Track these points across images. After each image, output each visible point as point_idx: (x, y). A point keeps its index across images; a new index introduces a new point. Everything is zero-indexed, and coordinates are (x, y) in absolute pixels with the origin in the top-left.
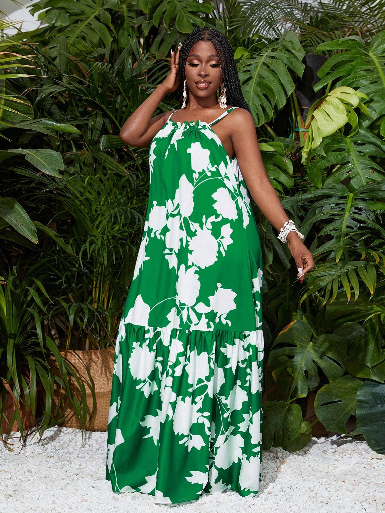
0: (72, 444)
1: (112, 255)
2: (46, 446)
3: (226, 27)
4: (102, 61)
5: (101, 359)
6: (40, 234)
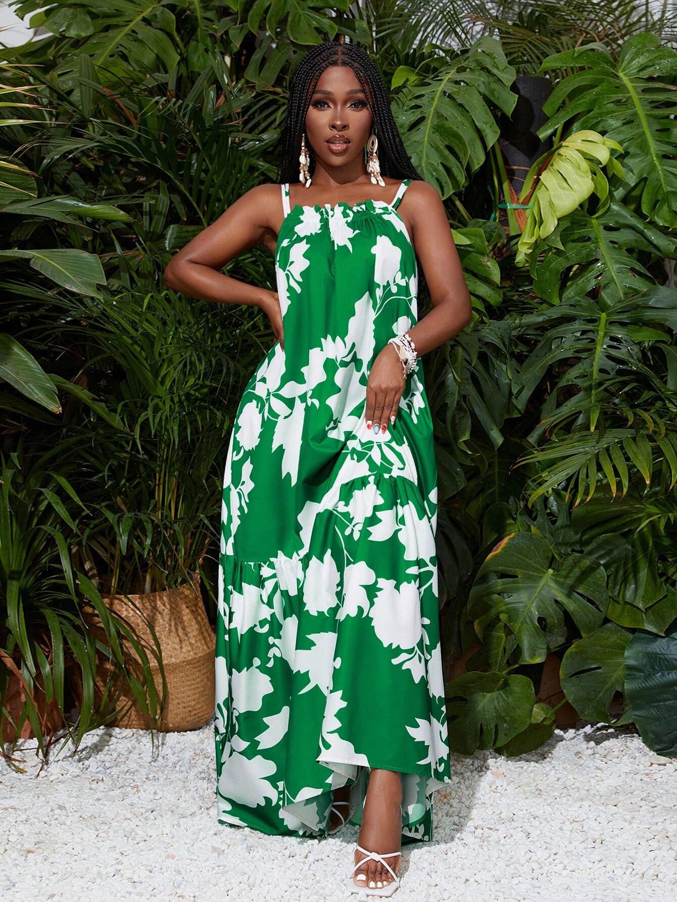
0: (134, 756)
1: (186, 427)
2: (86, 763)
3: (372, 34)
4: (165, 95)
5: (168, 606)
6: (63, 396)
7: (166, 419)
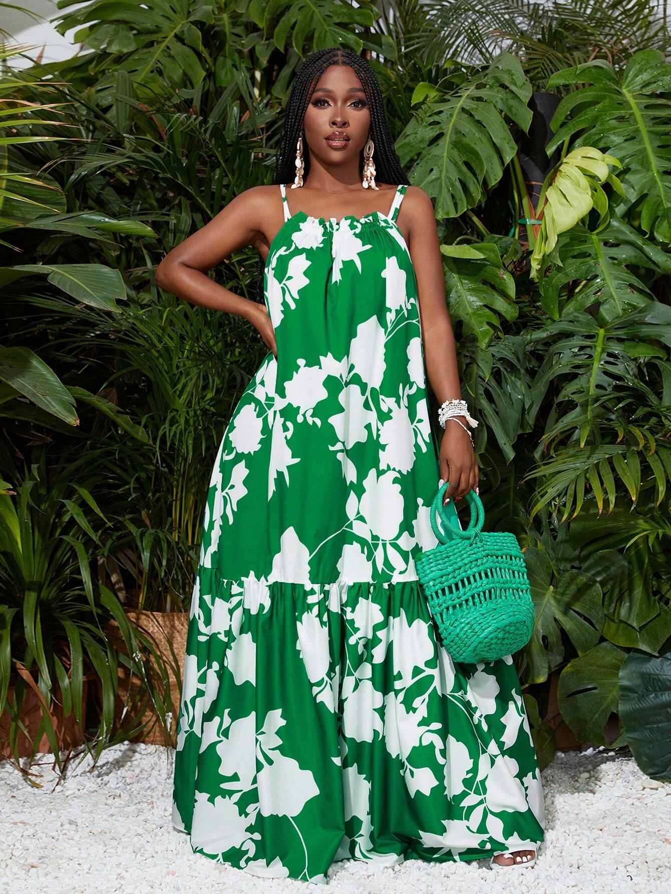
0: (155, 773)
1: (201, 443)
2: (106, 778)
3: (401, 49)
4: (187, 111)
6: (82, 407)
7: (181, 433)
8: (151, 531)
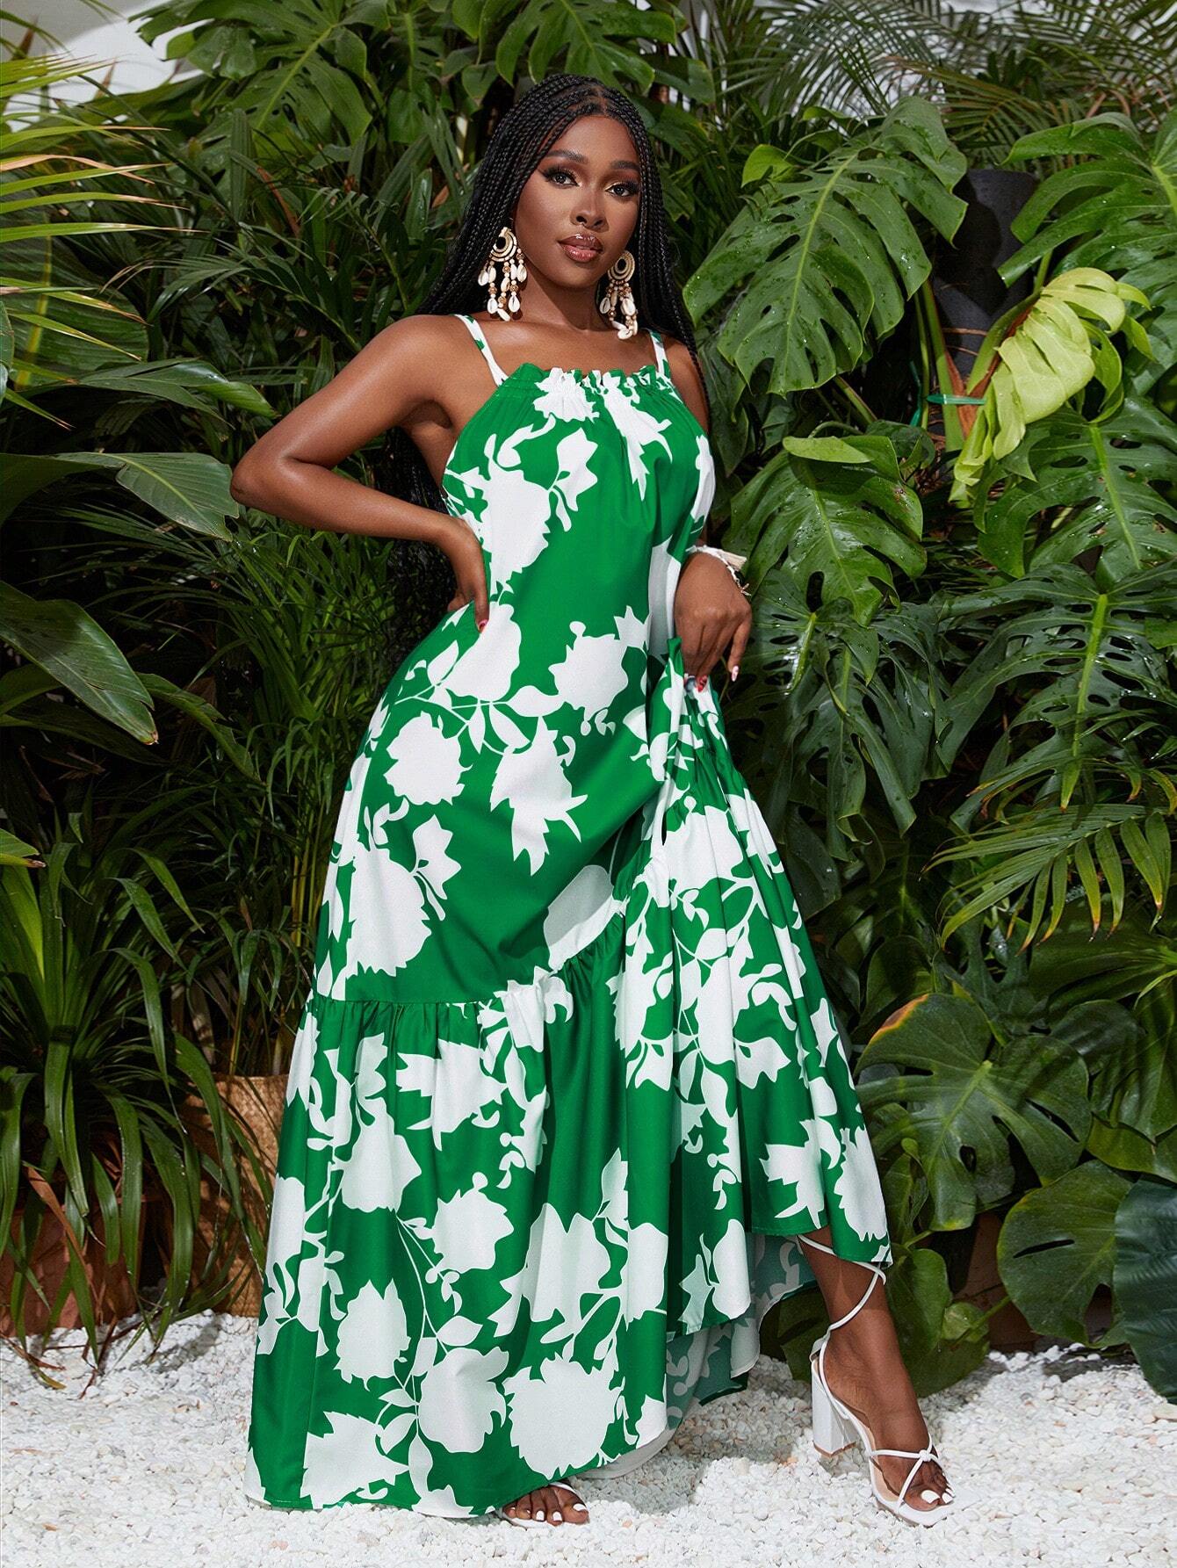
2: (173, 1374)
3: (720, 85)
4: (340, 185)
6: (164, 713)
7: (312, 761)
8: (253, 933)
